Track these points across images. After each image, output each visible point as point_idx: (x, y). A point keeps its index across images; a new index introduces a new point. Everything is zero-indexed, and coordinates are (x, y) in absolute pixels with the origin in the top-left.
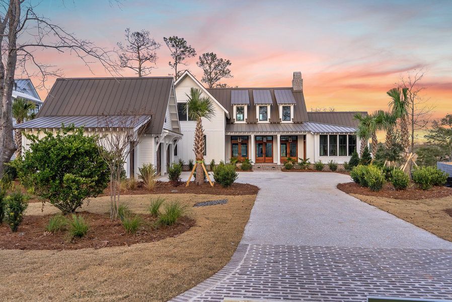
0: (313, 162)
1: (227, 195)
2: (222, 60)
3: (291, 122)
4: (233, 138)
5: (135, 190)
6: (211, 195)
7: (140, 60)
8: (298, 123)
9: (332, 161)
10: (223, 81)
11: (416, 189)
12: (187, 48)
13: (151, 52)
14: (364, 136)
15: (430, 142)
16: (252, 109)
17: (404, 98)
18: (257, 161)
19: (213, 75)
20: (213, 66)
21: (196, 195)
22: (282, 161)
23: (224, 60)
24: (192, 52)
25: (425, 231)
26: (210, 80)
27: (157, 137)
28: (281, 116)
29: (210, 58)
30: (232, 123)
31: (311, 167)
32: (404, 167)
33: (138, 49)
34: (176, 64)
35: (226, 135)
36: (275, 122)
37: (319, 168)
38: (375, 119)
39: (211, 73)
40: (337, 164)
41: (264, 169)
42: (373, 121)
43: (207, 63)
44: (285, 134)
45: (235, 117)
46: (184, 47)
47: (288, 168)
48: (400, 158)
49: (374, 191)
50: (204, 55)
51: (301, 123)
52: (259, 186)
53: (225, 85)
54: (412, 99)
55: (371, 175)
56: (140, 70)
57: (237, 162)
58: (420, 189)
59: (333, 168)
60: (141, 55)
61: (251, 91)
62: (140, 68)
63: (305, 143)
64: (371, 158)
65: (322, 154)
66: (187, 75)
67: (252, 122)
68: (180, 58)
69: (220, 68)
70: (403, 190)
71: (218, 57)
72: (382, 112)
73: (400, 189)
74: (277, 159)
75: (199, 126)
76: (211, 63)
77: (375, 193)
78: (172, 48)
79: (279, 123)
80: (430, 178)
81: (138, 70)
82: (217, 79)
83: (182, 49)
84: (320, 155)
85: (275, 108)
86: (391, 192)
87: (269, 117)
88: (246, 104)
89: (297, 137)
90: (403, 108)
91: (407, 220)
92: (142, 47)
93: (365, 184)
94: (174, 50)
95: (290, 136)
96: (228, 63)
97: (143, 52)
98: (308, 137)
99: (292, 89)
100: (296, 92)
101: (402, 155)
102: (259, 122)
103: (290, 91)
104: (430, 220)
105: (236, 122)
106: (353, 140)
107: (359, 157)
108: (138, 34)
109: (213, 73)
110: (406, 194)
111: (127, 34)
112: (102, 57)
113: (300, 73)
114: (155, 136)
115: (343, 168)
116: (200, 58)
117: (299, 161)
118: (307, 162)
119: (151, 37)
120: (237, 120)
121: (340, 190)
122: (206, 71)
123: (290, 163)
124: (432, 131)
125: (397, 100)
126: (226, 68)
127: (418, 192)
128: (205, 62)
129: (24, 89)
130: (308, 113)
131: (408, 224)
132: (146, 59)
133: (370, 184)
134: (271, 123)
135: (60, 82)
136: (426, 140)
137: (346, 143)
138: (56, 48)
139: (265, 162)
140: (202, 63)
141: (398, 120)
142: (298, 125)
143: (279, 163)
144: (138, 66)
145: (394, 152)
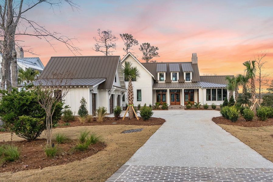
0: (202, 105)
1: (144, 125)
2: (153, 47)
3: (191, 81)
4: (157, 91)
5: (91, 122)
6: (134, 126)
7: (107, 47)
8: (194, 82)
9: (213, 104)
10: (154, 59)
11: (258, 120)
12: (134, 40)
13: (113, 43)
14: (231, 89)
15: (270, 92)
16: (168, 75)
17: (252, 67)
18: (171, 104)
19: (148, 56)
20: (148, 50)
21: (126, 125)
22: (185, 104)
23: (154, 47)
24: (136, 42)
25: (255, 152)
26: (147, 59)
27: (110, 91)
28: (185, 79)
29: (146, 46)
30: (157, 83)
31: (202, 107)
32: (252, 107)
33: (105, 41)
34: (127, 49)
35: (153, 90)
36: (181, 82)
37: (206, 108)
38: (236, 79)
39: (147, 54)
40: (216, 105)
41: (175, 109)
42: (235, 80)
43: (145, 49)
44: (187, 88)
45: (158, 79)
46: (131, 40)
47: (188, 108)
48: (249, 102)
49: (232, 122)
50: (143, 44)
51: (196, 82)
52: (166, 119)
53: (156, 61)
54: (260, 68)
55: (231, 113)
56: (107, 53)
57: (159, 105)
58: (260, 120)
59: (214, 108)
60: (107, 44)
61: (168, 64)
62: (107, 52)
63: (198, 93)
64: (234, 102)
65: (208, 99)
66: (129, 55)
67: (168, 82)
68: (129, 46)
69: (152, 52)
70: (250, 121)
71: (151, 45)
72: (240, 75)
73: (249, 121)
74: (182, 103)
75: (130, 84)
76: (147, 49)
77: (233, 123)
78: (125, 40)
79: (183, 82)
80: (266, 113)
81: (106, 53)
82: (151, 58)
83: (131, 41)
84: (207, 100)
85: (181, 74)
86: (242, 122)
87: (178, 79)
88: (165, 72)
89: (194, 90)
90: (252, 72)
91: (246, 143)
92: (108, 40)
93: (228, 118)
94: (126, 41)
95: (190, 90)
96: (157, 48)
97: (109, 43)
98: (200, 90)
99: (191, 63)
100: (194, 65)
101: (251, 100)
102: (172, 82)
103: (190, 64)
104: (260, 143)
105: (159, 82)
106: (225, 92)
107: (228, 101)
108: (105, 32)
109: (148, 55)
110: (252, 123)
111: (99, 32)
112: (67, 42)
113: (196, 54)
114: (108, 90)
115: (219, 107)
116: (141, 46)
117: (195, 104)
118: (199, 104)
119: (112, 34)
120: (160, 81)
121: (213, 121)
122: (144, 53)
123: (190, 105)
124: (271, 86)
125: (249, 68)
126: (156, 52)
127: (259, 122)
128: (144, 48)
129: (35, 63)
130: (200, 76)
131: (246, 146)
132: (110, 46)
133: (230, 118)
134: (179, 82)
135: (53, 59)
136: (267, 91)
137: (221, 94)
138: (37, 36)
139: (175, 105)
140: (142, 49)
141: (250, 80)
142: (195, 83)
143: (183, 105)
144: (106, 51)
145: (246, 98)
